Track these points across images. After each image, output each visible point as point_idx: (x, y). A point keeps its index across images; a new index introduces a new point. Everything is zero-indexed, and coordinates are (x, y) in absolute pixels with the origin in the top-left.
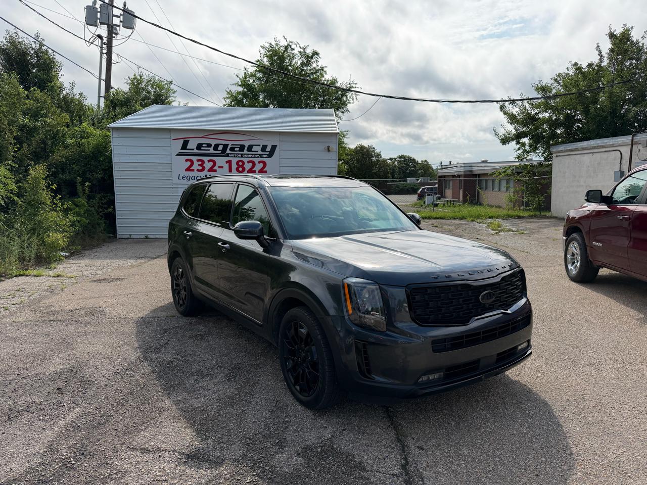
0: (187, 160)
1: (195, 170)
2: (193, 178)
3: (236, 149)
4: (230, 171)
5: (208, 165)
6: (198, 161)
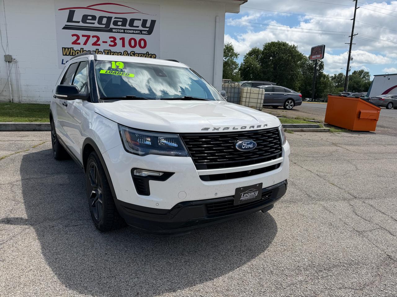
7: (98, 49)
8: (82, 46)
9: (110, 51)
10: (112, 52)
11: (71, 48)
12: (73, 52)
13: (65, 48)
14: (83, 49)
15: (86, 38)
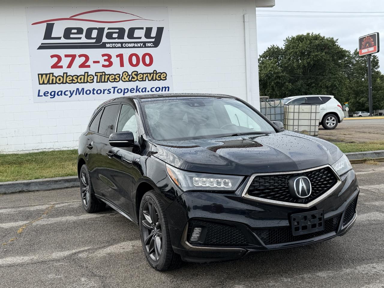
7: (88, 73)
8: (65, 70)
9: (104, 74)
10: (107, 75)
11: (50, 74)
12: (53, 79)
13: (42, 75)
14: (67, 73)
15: (71, 58)
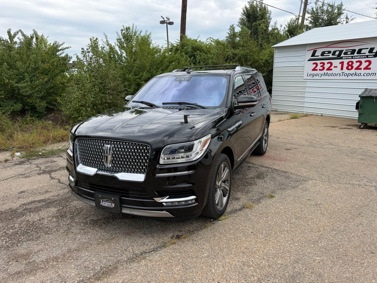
0: (314, 64)
1: (318, 70)
2: (316, 75)
3: (348, 53)
4: (342, 69)
5: (327, 66)
6: (321, 63)
